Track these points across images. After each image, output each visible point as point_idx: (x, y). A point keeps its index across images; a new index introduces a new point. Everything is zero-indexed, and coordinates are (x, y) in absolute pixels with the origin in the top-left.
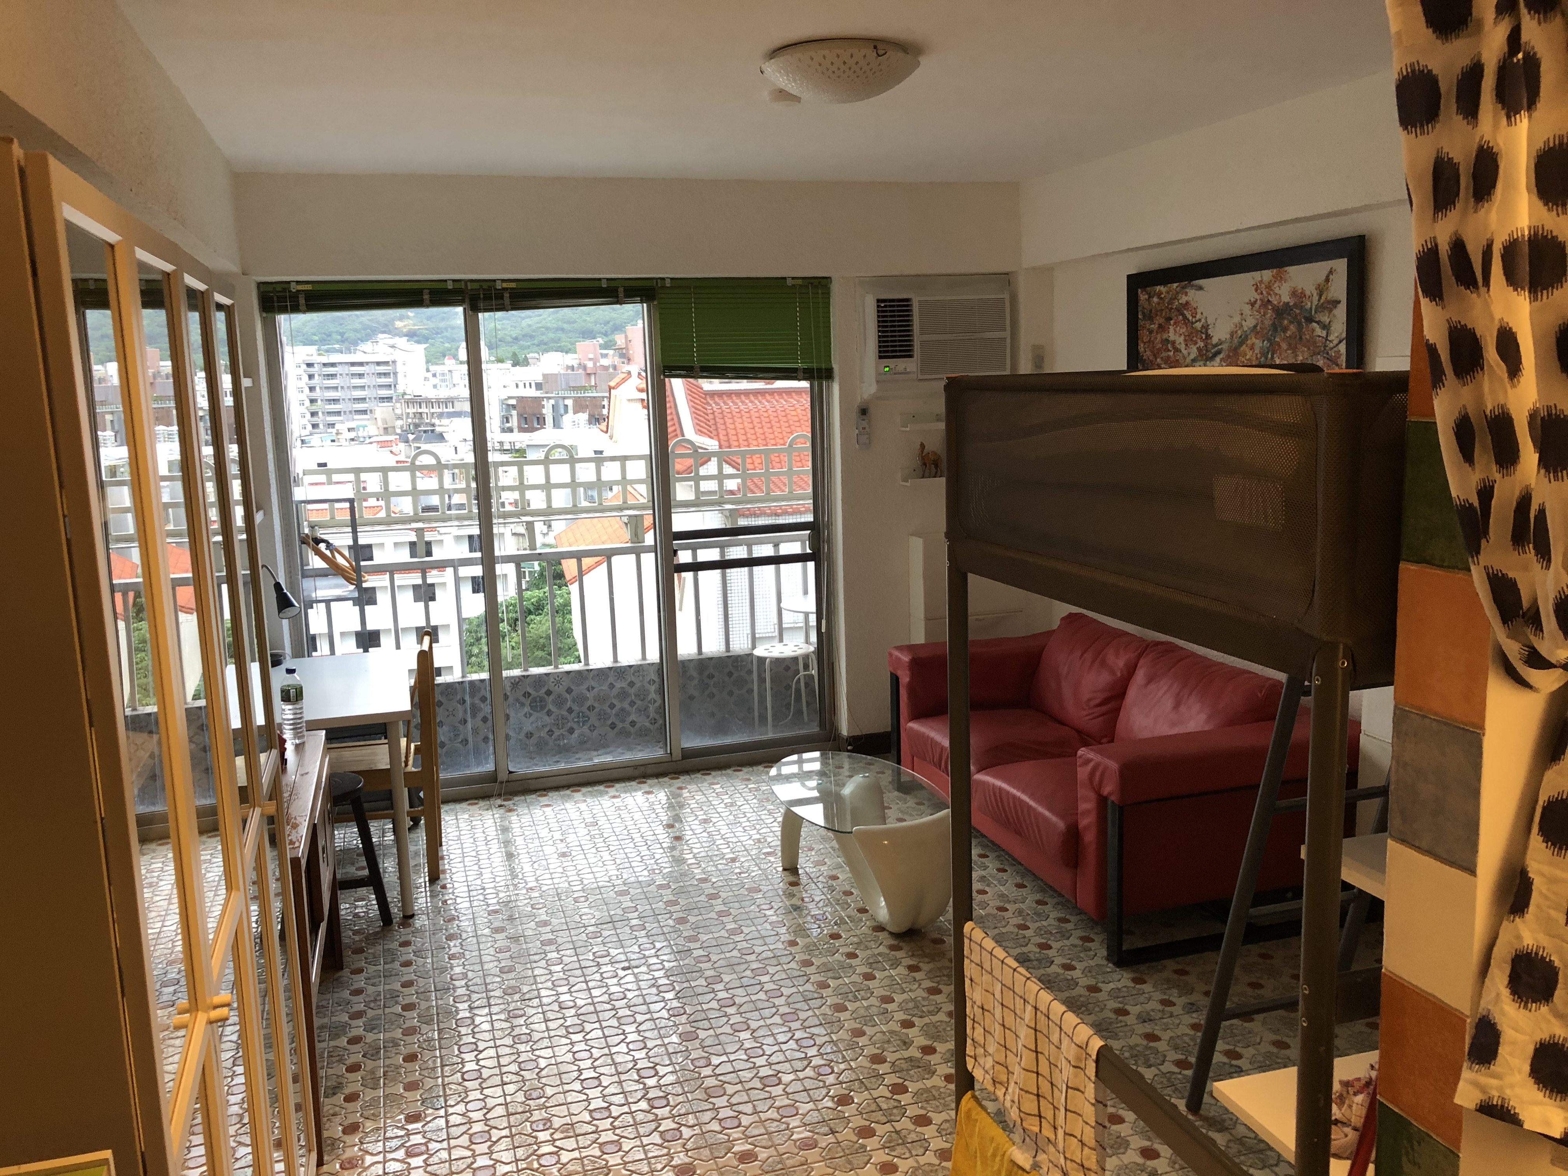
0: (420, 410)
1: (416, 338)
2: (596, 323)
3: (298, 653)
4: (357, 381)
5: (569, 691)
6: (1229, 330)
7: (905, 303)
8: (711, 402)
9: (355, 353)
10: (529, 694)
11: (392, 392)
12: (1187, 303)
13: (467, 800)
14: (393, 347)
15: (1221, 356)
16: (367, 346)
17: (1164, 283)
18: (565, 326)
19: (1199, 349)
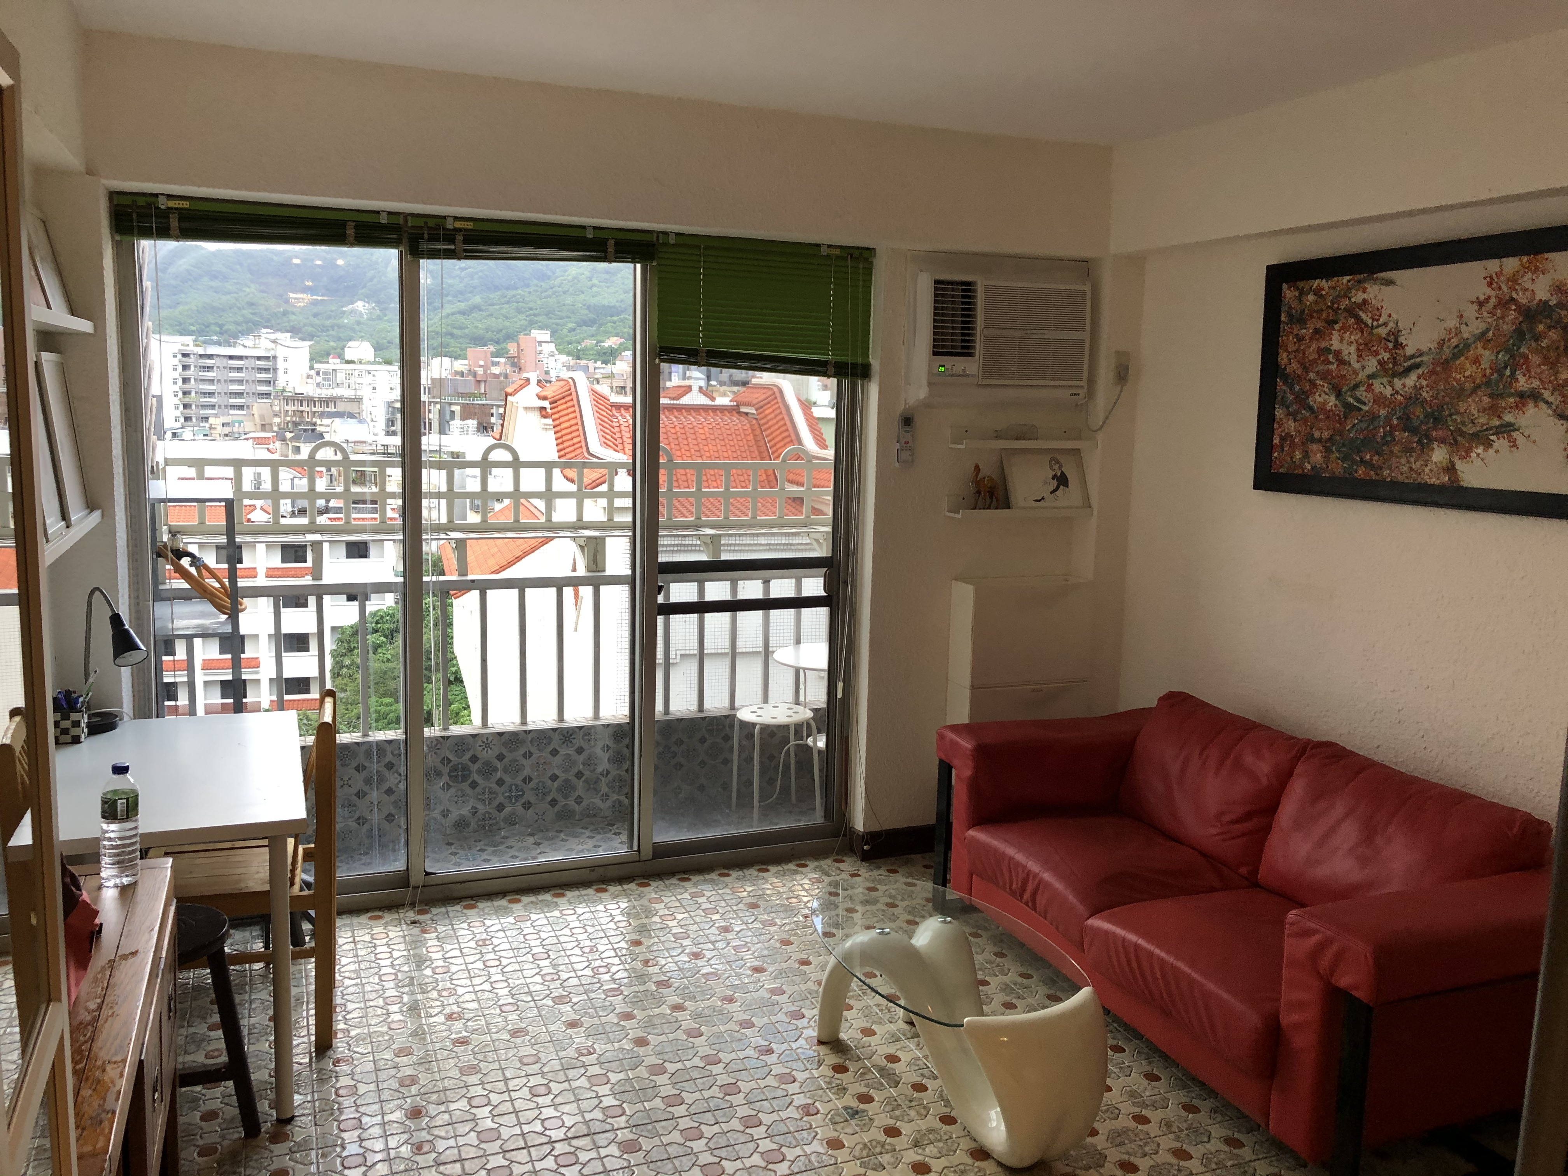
0: (301, 409)
1: (300, 335)
2: (487, 330)
3: (143, 711)
4: (234, 375)
5: (501, 757)
6: (1436, 337)
7: (968, 288)
8: (617, 415)
9: (234, 346)
10: (449, 761)
11: (271, 388)
12: (1365, 302)
13: (367, 910)
14: (274, 342)
15: (1420, 371)
16: (248, 341)
17: (1328, 276)
18: (455, 331)
19: (1381, 363)
